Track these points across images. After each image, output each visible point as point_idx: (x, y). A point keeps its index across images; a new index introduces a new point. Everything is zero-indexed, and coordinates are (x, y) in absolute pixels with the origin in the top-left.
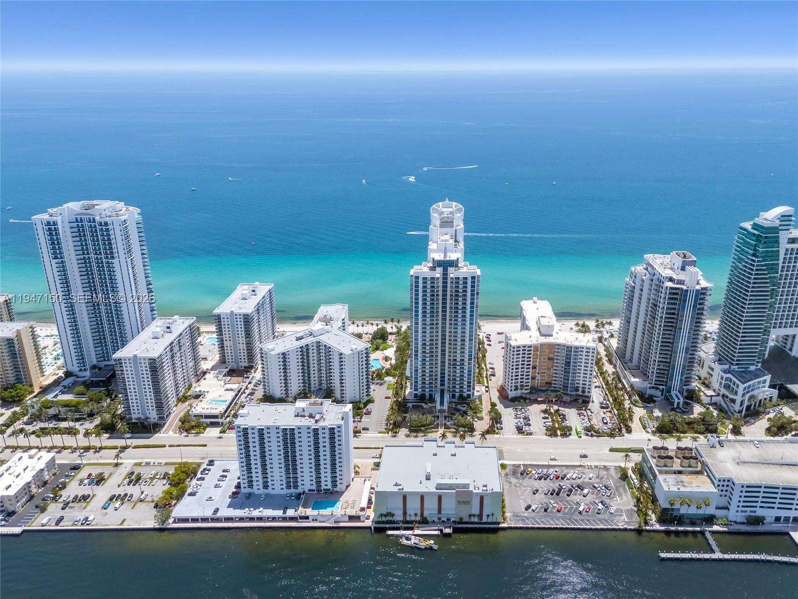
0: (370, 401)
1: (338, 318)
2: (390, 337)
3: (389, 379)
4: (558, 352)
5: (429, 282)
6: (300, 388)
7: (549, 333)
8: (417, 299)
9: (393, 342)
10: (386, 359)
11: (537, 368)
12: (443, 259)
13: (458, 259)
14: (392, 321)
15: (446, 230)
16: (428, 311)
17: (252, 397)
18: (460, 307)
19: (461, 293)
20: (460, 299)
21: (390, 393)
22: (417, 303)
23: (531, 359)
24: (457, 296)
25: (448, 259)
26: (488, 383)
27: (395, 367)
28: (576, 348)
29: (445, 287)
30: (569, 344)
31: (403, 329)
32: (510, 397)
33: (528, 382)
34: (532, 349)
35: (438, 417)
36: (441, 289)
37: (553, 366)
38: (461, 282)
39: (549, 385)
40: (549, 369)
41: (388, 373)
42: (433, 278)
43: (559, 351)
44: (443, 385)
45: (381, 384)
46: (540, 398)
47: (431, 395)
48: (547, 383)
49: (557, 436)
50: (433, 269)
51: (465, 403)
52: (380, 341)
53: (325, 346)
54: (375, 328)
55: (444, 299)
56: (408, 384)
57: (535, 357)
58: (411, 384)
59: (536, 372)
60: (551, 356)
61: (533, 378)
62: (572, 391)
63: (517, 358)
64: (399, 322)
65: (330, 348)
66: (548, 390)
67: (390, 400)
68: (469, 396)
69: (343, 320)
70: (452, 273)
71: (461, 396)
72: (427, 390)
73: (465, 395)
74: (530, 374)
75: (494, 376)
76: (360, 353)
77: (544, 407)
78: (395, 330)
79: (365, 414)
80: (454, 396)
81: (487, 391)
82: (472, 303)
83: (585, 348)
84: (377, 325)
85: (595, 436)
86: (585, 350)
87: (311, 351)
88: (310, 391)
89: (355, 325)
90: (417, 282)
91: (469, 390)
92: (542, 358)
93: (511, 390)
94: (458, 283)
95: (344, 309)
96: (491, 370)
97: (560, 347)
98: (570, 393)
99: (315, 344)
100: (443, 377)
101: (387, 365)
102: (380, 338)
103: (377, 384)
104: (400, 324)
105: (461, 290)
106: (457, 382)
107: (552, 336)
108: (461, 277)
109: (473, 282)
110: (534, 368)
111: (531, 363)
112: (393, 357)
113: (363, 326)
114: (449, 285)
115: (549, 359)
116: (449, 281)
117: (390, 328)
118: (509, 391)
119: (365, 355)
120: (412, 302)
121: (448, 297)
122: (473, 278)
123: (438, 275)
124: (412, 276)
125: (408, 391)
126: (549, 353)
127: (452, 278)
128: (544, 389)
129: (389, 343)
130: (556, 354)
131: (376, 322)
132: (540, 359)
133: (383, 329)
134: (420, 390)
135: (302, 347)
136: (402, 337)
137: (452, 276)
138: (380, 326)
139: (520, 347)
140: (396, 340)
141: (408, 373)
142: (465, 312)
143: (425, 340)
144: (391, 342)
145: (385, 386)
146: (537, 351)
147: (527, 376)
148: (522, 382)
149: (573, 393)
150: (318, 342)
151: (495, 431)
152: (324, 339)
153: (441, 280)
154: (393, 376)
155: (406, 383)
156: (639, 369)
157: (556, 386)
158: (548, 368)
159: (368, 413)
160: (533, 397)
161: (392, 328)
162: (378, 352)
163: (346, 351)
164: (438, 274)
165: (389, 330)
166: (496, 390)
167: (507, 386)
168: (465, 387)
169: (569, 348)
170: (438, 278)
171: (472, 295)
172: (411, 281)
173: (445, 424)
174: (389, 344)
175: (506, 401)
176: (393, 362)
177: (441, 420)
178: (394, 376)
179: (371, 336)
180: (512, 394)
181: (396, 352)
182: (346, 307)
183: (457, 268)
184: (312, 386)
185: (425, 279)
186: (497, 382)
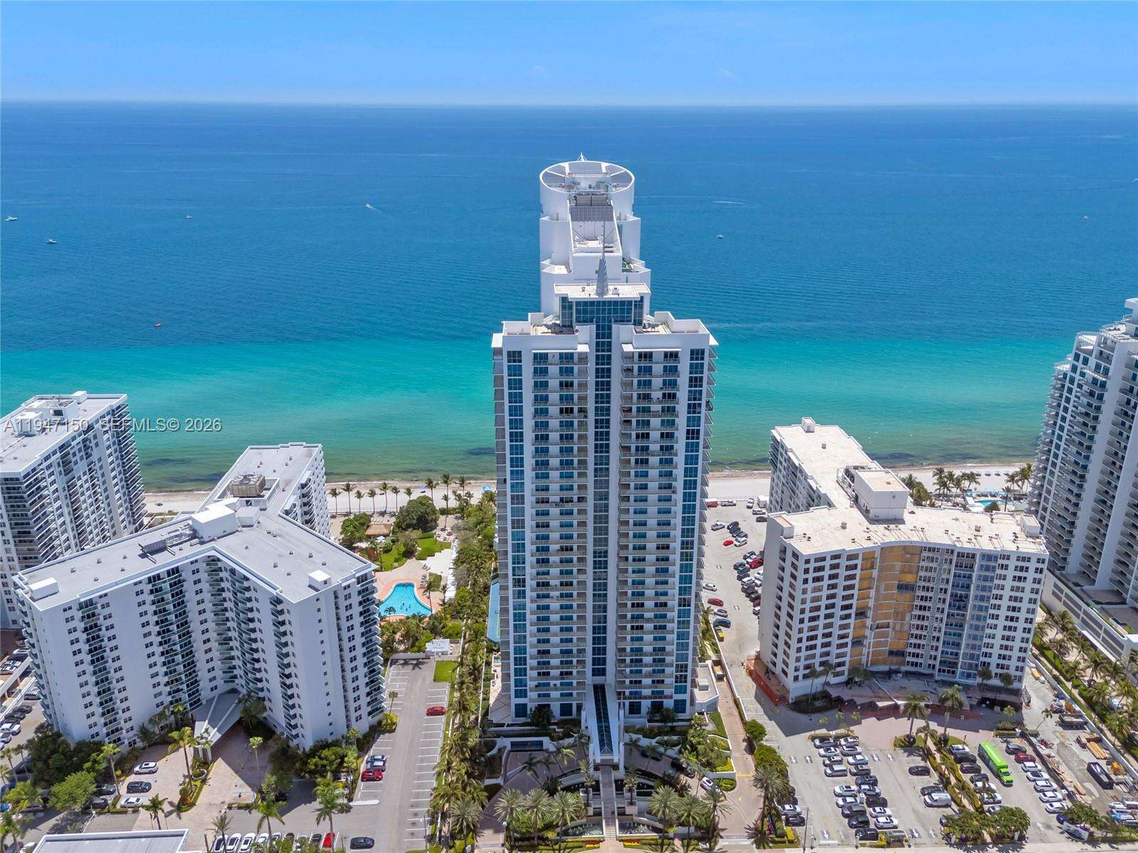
0: (380, 728)
1: (288, 483)
2: (442, 520)
3: (439, 647)
4: (929, 569)
5: (554, 370)
6: (159, 700)
7: (892, 513)
8: (517, 424)
9: (450, 534)
10: (433, 584)
11: (870, 613)
12: (594, 296)
13: (642, 298)
14: (446, 480)
15: (589, 226)
16: (555, 462)
17: (16, 728)
18: (654, 447)
19: (659, 402)
20: (656, 422)
21: (444, 695)
22: (517, 437)
23: (855, 592)
24: (646, 410)
25: (610, 296)
26: (717, 651)
27: (454, 609)
28: (989, 557)
29: (603, 386)
30: (966, 545)
31: (474, 501)
32: (792, 697)
33: (844, 655)
34: (859, 562)
35: (596, 788)
36: (591, 392)
37: (912, 608)
38: (658, 368)
39: (900, 658)
40: (899, 615)
41: (436, 629)
42: (567, 357)
43: (934, 565)
44: (598, 672)
45: (418, 664)
46: (882, 699)
47: (566, 709)
48: (891, 653)
49: (985, 844)
50: (565, 328)
51: (673, 731)
52: (416, 534)
53: (233, 571)
54: (403, 500)
55: (603, 423)
56: (496, 666)
57: (866, 584)
58: (505, 667)
59: (864, 626)
60: (909, 578)
61: (858, 642)
62: (969, 676)
63: (815, 590)
64: (462, 482)
65: (247, 579)
66: (897, 672)
67: (443, 718)
68: (680, 706)
69: (303, 486)
70: (627, 341)
71: (657, 707)
72: (555, 694)
73: (668, 704)
74: (850, 631)
75: (727, 625)
76: (341, 595)
77: (901, 727)
78: (453, 503)
79: (367, 777)
80: (635, 709)
81: (720, 678)
82: (692, 434)
83: (1013, 558)
84: (409, 492)
85: (1105, 840)
86: (1012, 563)
87: (189, 587)
88: (196, 703)
89: (353, 493)
90: (516, 371)
91: (680, 690)
92: (883, 587)
93: (796, 678)
94: (648, 370)
95: (310, 455)
96: (715, 609)
97: (935, 555)
98: (964, 681)
99: (203, 567)
100: (599, 651)
101: (433, 604)
102: (415, 527)
103: (406, 663)
104: (468, 489)
105: (657, 395)
106: (645, 670)
107: (902, 521)
108: (658, 350)
109: (696, 368)
110: (861, 614)
111: (854, 602)
112: (451, 579)
113: (372, 494)
114: (616, 377)
115: (900, 587)
116: (616, 366)
117: (439, 497)
118: (789, 681)
119: (356, 599)
120: (500, 433)
121: (616, 416)
122: (697, 354)
123: (583, 348)
124: (498, 352)
125: (496, 688)
126: (903, 572)
127: (629, 357)
128: (886, 668)
129: (441, 536)
130: (922, 574)
131: (408, 485)
132: (878, 590)
133: (424, 502)
134: (533, 695)
135: (158, 577)
136: (472, 520)
137: (628, 348)
138: (416, 495)
139: (824, 559)
140: (456, 528)
141: (493, 630)
142: (670, 462)
143: (546, 549)
144: (444, 534)
145: (428, 671)
146: (872, 567)
147: (841, 637)
148: (827, 654)
149: (970, 681)
150: (212, 561)
151: (783, 835)
152: (232, 550)
153: (591, 365)
154: (450, 636)
155: (488, 664)
156: (1124, 603)
157: (919, 660)
158: (896, 613)
159: (374, 775)
160: (860, 696)
161: (446, 498)
162: (411, 563)
163: (294, 594)
164: (582, 342)
165: (439, 504)
166: (744, 672)
167: (780, 665)
168: (670, 681)
169: (965, 559)
170: (583, 358)
171: (693, 408)
172: (497, 368)
173: (622, 813)
174: (441, 539)
175: (783, 711)
176: (451, 593)
177: (608, 798)
178: (453, 636)
179: (393, 520)
180: (797, 689)
181: (458, 562)
182: (317, 451)
183: (639, 328)
184: (204, 685)
185: (541, 358)
186: (741, 645)
